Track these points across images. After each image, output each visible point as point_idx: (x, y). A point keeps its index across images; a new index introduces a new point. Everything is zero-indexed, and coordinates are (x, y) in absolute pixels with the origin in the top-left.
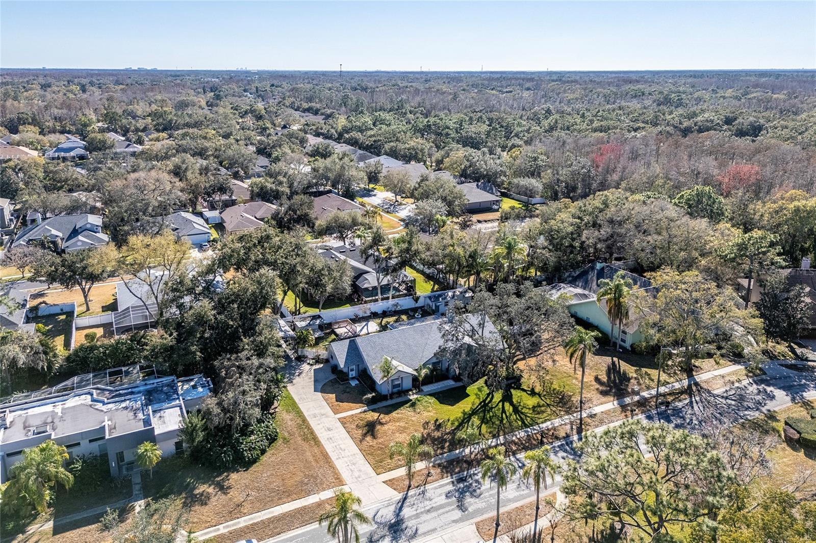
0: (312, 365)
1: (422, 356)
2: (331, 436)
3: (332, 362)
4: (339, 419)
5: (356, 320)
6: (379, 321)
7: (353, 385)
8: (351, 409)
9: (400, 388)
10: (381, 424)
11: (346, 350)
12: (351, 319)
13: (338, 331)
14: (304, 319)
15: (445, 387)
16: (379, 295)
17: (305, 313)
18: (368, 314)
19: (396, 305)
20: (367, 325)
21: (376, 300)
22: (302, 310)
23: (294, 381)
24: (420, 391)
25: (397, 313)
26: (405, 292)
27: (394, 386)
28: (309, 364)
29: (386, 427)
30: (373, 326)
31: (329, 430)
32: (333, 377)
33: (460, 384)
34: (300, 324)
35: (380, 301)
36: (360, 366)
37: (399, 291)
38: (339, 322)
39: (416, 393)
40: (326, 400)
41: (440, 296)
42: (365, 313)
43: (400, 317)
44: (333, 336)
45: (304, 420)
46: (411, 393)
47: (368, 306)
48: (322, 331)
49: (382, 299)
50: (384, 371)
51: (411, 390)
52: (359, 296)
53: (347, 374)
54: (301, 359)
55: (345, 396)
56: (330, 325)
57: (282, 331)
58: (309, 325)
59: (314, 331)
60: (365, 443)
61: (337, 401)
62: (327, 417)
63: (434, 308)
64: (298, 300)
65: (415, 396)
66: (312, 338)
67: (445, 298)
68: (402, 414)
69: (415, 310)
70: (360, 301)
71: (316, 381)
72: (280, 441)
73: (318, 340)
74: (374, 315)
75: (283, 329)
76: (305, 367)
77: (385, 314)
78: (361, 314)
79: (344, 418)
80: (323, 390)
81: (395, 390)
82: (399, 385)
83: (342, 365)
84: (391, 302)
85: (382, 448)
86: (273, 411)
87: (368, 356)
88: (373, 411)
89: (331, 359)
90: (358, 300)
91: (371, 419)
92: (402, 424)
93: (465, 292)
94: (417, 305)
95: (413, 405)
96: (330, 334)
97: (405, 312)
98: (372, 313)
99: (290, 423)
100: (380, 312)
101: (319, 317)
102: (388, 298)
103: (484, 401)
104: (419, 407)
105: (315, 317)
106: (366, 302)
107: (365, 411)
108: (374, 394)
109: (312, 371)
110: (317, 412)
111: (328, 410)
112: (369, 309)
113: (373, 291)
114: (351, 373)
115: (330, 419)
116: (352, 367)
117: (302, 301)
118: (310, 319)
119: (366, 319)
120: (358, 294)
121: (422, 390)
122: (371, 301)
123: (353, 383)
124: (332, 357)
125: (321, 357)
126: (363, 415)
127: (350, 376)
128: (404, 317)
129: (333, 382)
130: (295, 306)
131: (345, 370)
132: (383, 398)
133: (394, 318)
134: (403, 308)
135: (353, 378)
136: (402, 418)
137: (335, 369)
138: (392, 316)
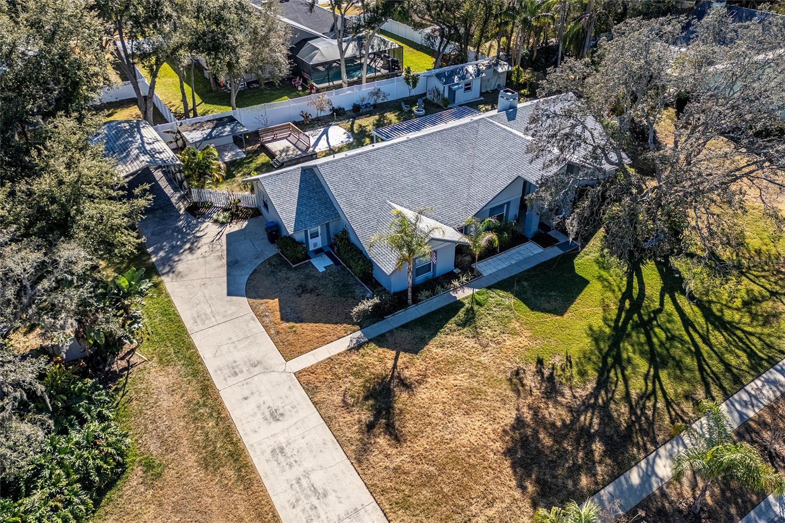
0: (223, 224)
1: (470, 197)
2: (282, 440)
3: (268, 216)
4: (298, 375)
5: (305, 123)
6: (349, 125)
7: (321, 269)
8: (324, 341)
9: (429, 274)
10: (406, 385)
11: (297, 191)
12: (294, 123)
13: (275, 147)
14: (199, 126)
15: (526, 260)
16: (344, 76)
17: (204, 115)
18: (327, 112)
19: (377, 93)
20: (326, 132)
21: (340, 86)
22: (199, 110)
23: (180, 267)
24: (475, 277)
25: (378, 108)
26: (384, 71)
27: (418, 271)
28: (216, 221)
29: (423, 394)
30: (338, 134)
31: (275, 416)
32: (272, 251)
33: (554, 252)
34: (193, 136)
35: (345, 88)
36: (331, 226)
37: (376, 70)
38: (273, 130)
39: (468, 285)
40: (260, 316)
41: (453, 73)
42: (322, 110)
43: (382, 117)
44: (263, 158)
45: (207, 388)
46: (456, 283)
47: (326, 96)
48: (241, 147)
49: (350, 84)
50: (400, 248)
51: (456, 277)
52: (305, 81)
53: (304, 244)
54: (197, 211)
55: (305, 302)
56: (255, 136)
57: (145, 152)
58: (209, 137)
59: (221, 149)
60: (375, 457)
61: (285, 318)
62: (267, 370)
63: (446, 95)
64: (188, 89)
65: (468, 292)
66: (218, 164)
67: (463, 78)
68: (452, 345)
69: (411, 101)
70: (307, 89)
71: (232, 265)
72: (135, 477)
73: (233, 168)
74: (338, 114)
75: (148, 147)
76: (209, 230)
77: (358, 111)
78: (314, 113)
79: (311, 371)
80: (252, 291)
81: (420, 279)
82: (427, 268)
83: (289, 227)
84: (366, 89)
85: (430, 477)
86: (124, 363)
87: (351, 204)
88: (380, 341)
89: (263, 210)
90: (304, 89)
91: (379, 369)
92: (460, 379)
93: (497, 64)
94: (415, 92)
95: (470, 319)
96: (256, 153)
97: (395, 106)
98: (333, 110)
99: (166, 401)
100: (348, 107)
101: (231, 119)
102: (359, 82)
103: (627, 294)
104: (486, 321)
105: (221, 122)
106: (318, 91)
107: (359, 346)
108: (376, 300)
109: (224, 238)
110: (239, 356)
111: (267, 349)
112: (329, 103)
113: (331, 71)
114: (311, 242)
115: (275, 376)
116: (314, 230)
117: (196, 90)
118: (211, 125)
119: (324, 122)
120: (301, 77)
121: (479, 274)
122: (328, 89)
123: (321, 264)
124: (266, 206)
125: (242, 204)
126: (355, 357)
127: (311, 248)
128: (391, 116)
129: (276, 265)
130: (184, 100)
131: (299, 237)
132: (399, 301)
133: (375, 118)
134: (390, 99)
135: (318, 252)
136: (456, 361)
137: (275, 232)
138: (371, 114)
